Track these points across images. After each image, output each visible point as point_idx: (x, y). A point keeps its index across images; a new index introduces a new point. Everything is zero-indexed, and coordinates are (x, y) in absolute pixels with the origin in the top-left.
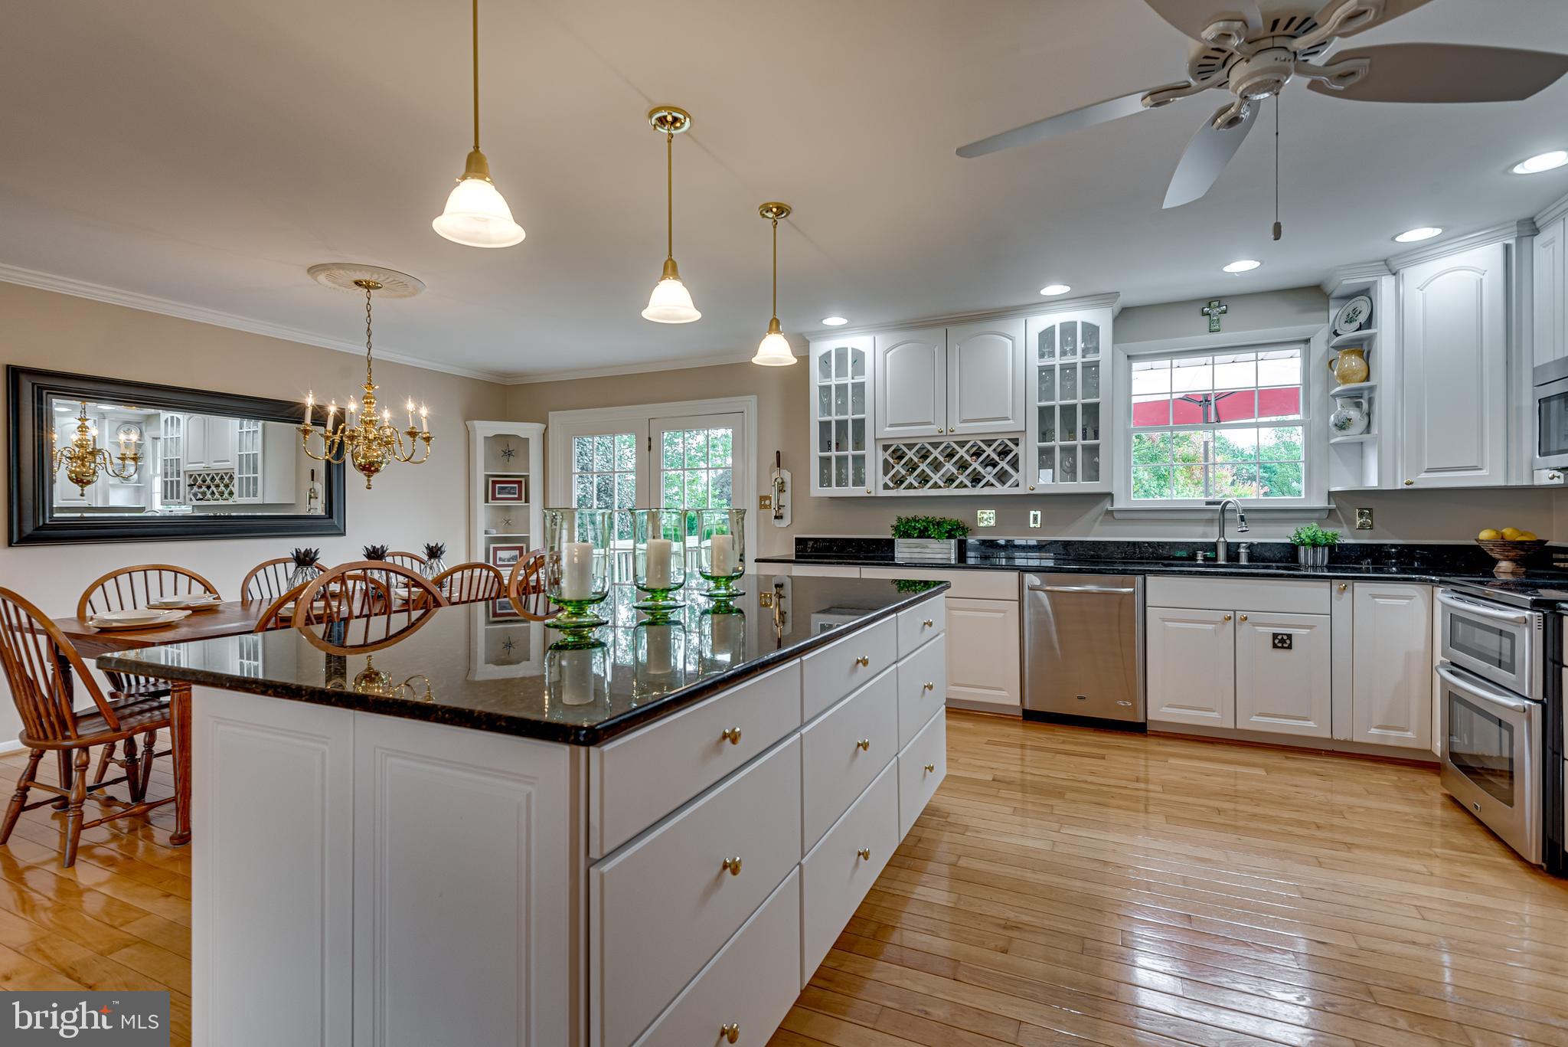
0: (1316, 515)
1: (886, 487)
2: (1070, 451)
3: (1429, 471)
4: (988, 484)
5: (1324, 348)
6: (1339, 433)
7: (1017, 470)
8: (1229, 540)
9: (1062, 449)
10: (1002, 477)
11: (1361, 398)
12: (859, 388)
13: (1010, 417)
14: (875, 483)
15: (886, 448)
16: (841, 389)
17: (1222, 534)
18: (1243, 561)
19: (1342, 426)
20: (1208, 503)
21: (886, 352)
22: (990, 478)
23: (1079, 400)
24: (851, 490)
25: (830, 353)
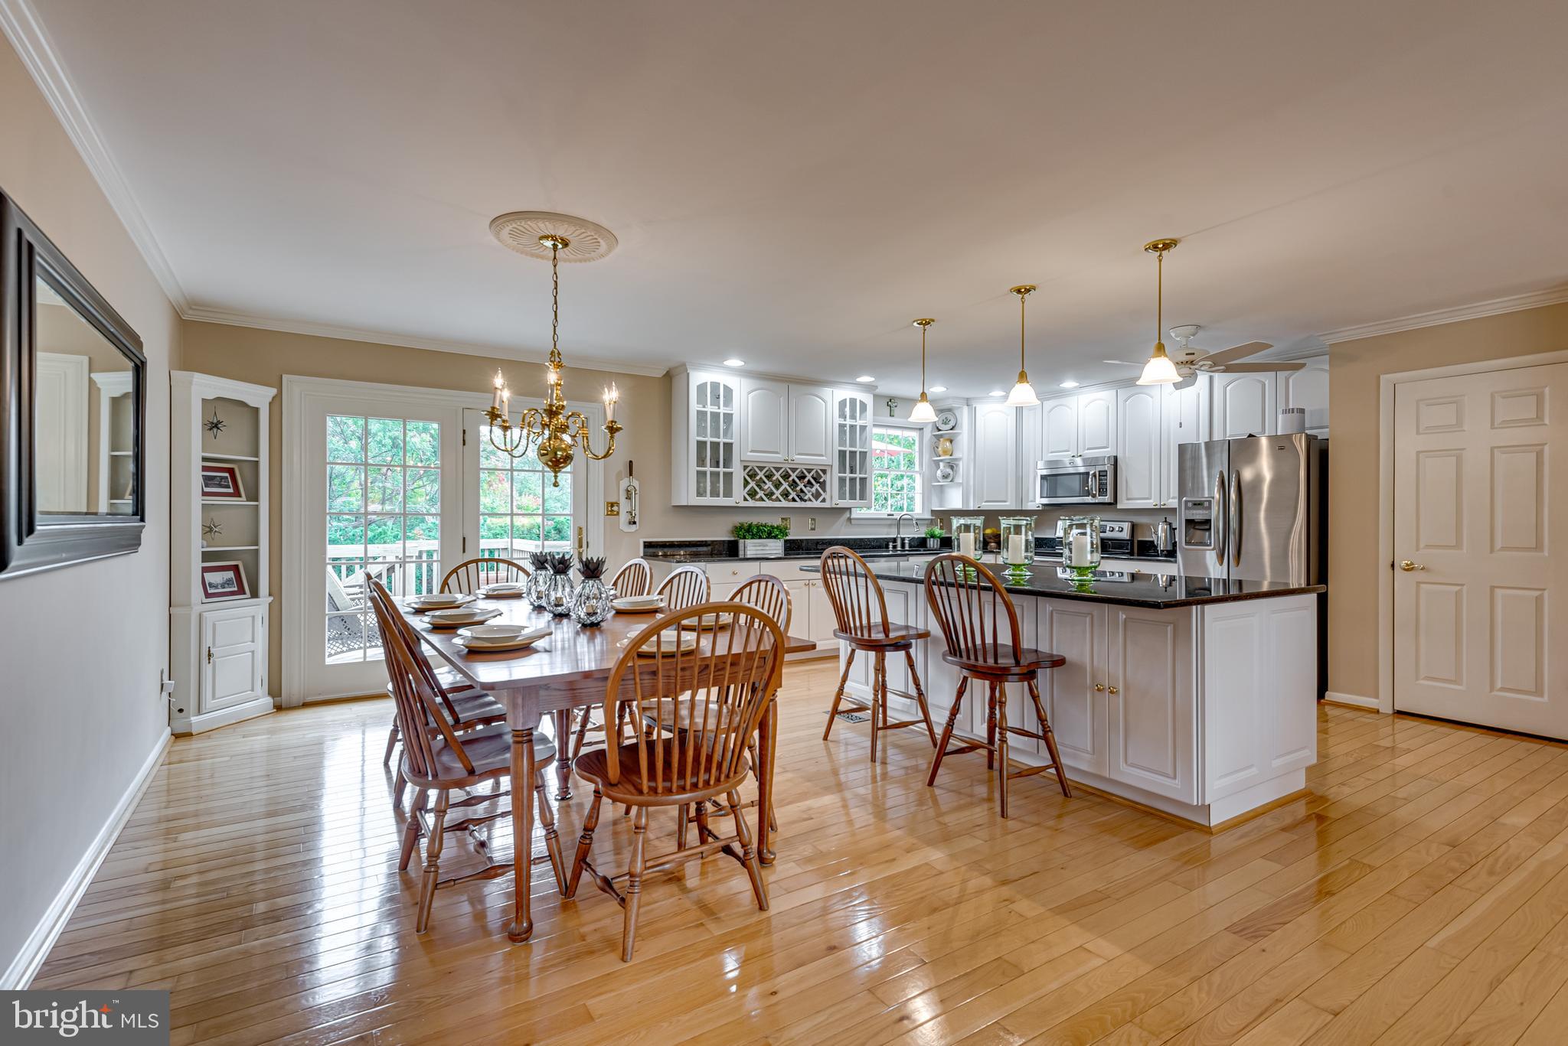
0: (926, 522)
1: (745, 499)
2: (853, 480)
3: (986, 502)
4: (809, 500)
5: (930, 435)
6: (940, 480)
7: (824, 491)
8: (901, 536)
9: (850, 479)
10: (817, 496)
11: (952, 464)
12: (729, 417)
13: (824, 454)
14: (738, 496)
15: (745, 467)
16: (715, 416)
17: (899, 533)
18: (907, 548)
19: (945, 477)
20: (889, 515)
21: (749, 393)
22: (809, 495)
23: (858, 449)
24: (721, 501)
25: (706, 383)
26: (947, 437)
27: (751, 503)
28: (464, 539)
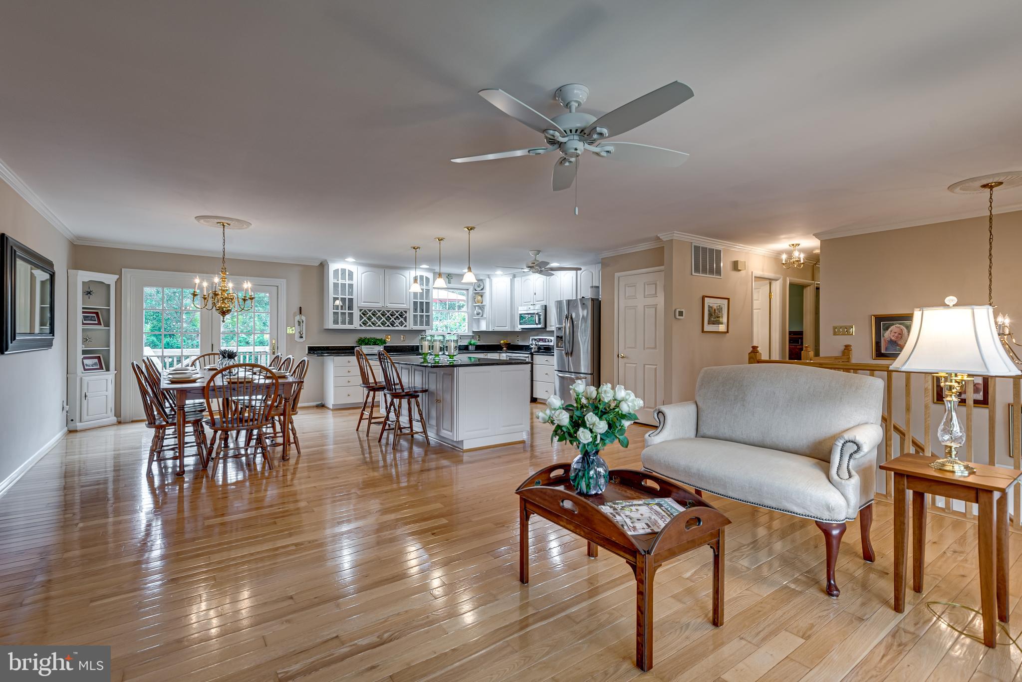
0: (470, 337)
1: (361, 326)
2: (422, 316)
3: (497, 327)
4: (397, 326)
6: (476, 316)
7: (406, 321)
9: (420, 316)
10: (401, 324)
11: (482, 308)
12: (351, 286)
13: (405, 303)
14: (357, 324)
15: (361, 310)
16: (343, 285)
19: (478, 314)
21: (362, 274)
22: (397, 324)
23: (425, 301)
24: (347, 326)
25: (338, 269)
26: (480, 294)
27: (364, 328)
28: (212, 345)
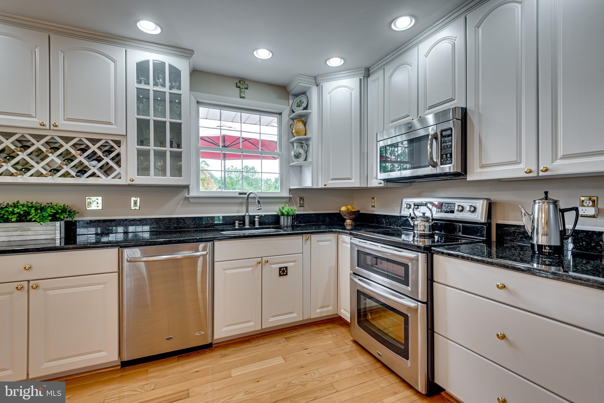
0: (285, 200)
2: (160, 155)
3: (332, 179)
4: (93, 175)
5: (287, 118)
6: (295, 160)
7: (120, 166)
8: (251, 214)
9: (156, 153)
10: (107, 170)
11: (304, 143)
13: (113, 123)
17: (247, 211)
18: (257, 226)
19: (297, 156)
20: (240, 194)
22: (95, 169)
23: (167, 119)
26: (299, 118)
